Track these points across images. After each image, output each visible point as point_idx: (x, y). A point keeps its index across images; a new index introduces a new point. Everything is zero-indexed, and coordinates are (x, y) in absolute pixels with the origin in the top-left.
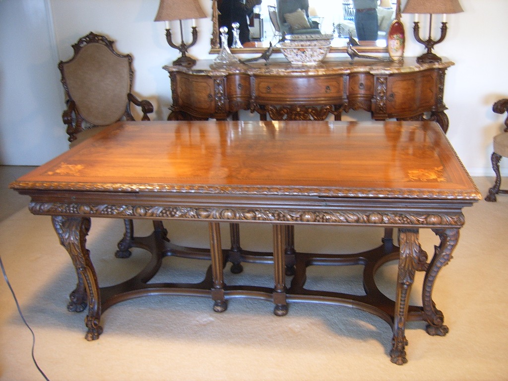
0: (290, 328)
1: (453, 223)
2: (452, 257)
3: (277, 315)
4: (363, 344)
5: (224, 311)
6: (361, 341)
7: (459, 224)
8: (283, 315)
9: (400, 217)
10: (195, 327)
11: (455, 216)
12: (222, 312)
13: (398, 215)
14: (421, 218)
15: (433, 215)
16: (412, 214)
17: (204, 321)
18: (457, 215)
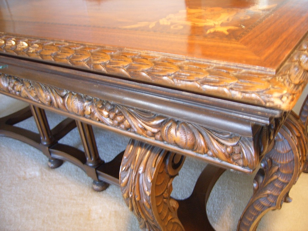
9: (110, 111)
10: (17, 179)
11: (231, 138)
12: (53, 168)
13: (109, 107)
14: (148, 123)
15: (177, 123)
16: (132, 110)
17: (31, 173)
18: (235, 137)
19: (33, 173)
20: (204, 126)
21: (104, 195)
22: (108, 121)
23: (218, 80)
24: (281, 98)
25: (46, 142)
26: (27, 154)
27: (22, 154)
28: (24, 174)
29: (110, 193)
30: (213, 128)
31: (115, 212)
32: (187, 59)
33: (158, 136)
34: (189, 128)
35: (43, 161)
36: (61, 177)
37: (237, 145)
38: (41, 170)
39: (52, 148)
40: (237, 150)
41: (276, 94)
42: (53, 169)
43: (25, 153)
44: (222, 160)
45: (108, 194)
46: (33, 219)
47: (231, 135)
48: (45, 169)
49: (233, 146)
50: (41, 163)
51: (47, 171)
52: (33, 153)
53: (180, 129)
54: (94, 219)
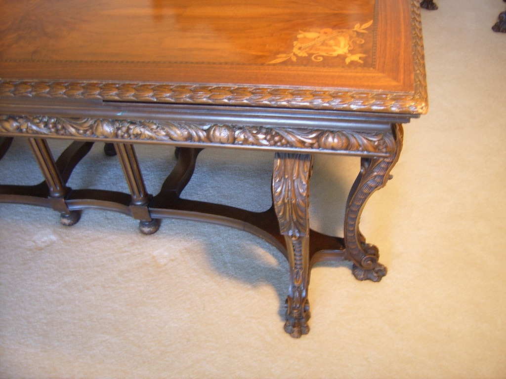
0: (154, 257)
1: (371, 149)
2: (390, 178)
3: (143, 233)
4: (251, 292)
5: (75, 223)
6: (249, 287)
7: (384, 150)
8: (150, 233)
9: (266, 134)
10: (28, 253)
11: (376, 135)
12: (70, 225)
13: (264, 131)
14: (307, 137)
15: (332, 132)
16: (290, 130)
17: (43, 240)
18: (380, 134)
19: (45, 238)
20: (355, 130)
21: (161, 236)
22: (265, 142)
23: (383, 103)
24: (422, 108)
25: (59, 192)
26: (18, 218)
27: (10, 221)
28: (34, 244)
29: (167, 231)
30: (362, 131)
31: (186, 249)
32: (354, 91)
33: (316, 145)
34: (343, 135)
35: (50, 221)
36: (90, 232)
37: (382, 139)
38: (55, 232)
39: (69, 199)
40: (382, 142)
41: (419, 107)
42: (73, 226)
43: (15, 217)
44: (369, 152)
45: (165, 233)
46: (88, 289)
47: (376, 133)
48: (60, 230)
49: (378, 140)
50: (49, 223)
51: (65, 231)
52: (27, 215)
53: (336, 136)
54: (165, 265)
